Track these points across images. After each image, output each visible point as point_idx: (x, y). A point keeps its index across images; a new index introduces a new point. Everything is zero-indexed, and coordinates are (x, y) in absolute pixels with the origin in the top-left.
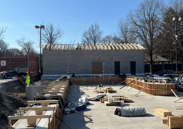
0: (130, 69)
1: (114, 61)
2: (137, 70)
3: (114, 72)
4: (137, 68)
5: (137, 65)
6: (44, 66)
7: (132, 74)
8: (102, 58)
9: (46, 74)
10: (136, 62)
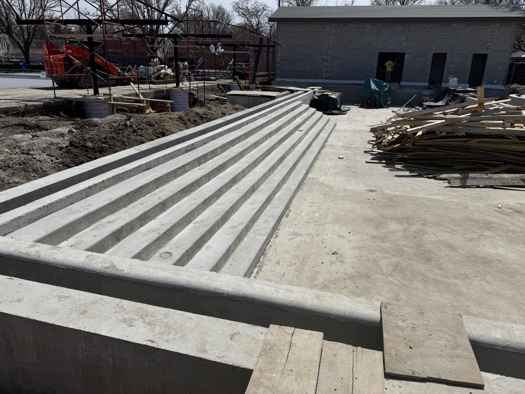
0: (468, 72)
1: (432, 53)
2: (485, 76)
3: (427, 78)
4: (487, 70)
5: (488, 64)
6: (279, 59)
7: (469, 86)
8: (405, 44)
9: (281, 77)
10: (488, 56)
